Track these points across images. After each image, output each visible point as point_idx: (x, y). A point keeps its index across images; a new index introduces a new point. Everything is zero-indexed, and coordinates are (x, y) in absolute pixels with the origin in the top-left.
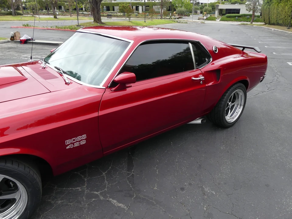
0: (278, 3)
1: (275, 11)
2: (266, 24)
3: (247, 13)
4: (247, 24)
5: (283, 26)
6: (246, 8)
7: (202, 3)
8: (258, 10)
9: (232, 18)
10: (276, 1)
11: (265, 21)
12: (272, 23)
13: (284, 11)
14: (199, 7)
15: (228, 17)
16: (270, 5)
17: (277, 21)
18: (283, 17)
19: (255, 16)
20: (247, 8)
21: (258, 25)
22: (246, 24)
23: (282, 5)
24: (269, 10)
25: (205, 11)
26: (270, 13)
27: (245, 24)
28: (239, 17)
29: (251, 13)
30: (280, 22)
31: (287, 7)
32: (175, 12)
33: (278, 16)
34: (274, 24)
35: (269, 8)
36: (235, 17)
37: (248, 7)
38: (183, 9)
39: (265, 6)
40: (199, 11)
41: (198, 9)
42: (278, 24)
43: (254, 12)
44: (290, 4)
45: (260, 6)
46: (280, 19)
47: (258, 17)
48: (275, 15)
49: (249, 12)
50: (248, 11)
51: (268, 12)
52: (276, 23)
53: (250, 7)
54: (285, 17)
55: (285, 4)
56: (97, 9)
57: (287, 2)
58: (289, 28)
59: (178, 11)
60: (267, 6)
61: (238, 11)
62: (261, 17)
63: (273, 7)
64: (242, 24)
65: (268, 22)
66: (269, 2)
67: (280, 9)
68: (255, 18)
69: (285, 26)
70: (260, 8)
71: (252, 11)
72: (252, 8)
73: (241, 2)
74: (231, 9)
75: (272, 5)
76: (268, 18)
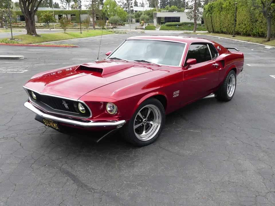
0: (219, 12)
1: (218, 19)
2: (210, 32)
3: (188, 21)
4: (190, 33)
5: (228, 34)
6: (187, 16)
7: (136, 11)
8: (199, 18)
9: (173, 27)
10: (217, 10)
11: (208, 29)
12: (216, 32)
13: (227, 19)
14: (133, 15)
15: (168, 26)
16: (211, 13)
17: (221, 29)
18: (227, 25)
19: (197, 25)
20: (188, 16)
21: (202, 34)
22: (189, 33)
23: (224, 13)
24: (211, 19)
25: (143, 20)
26: (213, 21)
27: (188, 33)
28: (180, 25)
29: (193, 21)
30: (225, 30)
31: (229, 16)
32: (107, 21)
33: (222, 25)
34: (218, 32)
35: (211, 17)
36: (176, 25)
37: (189, 15)
38: (116, 17)
39: (206, 14)
40: (134, 20)
41: (132, 17)
42: (222, 32)
43: (195, 20)
44: (232, 13)
45: (201, 14)
46: (224, 27)
47: (200, 25)
48: (218, 23)
49: (191, 20)
50: (190, 19)
51: (210, 20)
52: (220, 31)
53: (191, 15)
54: (229, 25)
55: (226, 12)
56: (31, 19)
57: (228, 10)
58: (234, 36)
59: (112, 20)
60: (209, 14)
61: (178, 19)
62: (202, 25)
63: (215, 16)
64: (185, 33)
65: (212, 30)
66: (210, 10)
67: (223, 17)
68: (197, 27)
69: (230, 34)
70: (201, 16)
71: (193, 19)
72: (193, 17)
73: (179, 10)
74: (171, 17)
75: (213, 14)
76: (211, 26)
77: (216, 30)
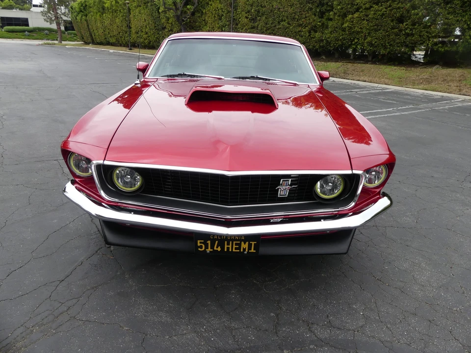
0: (100, 13)
1: (98, 24)
2: (87, 43)
3: (47, 25)
4: (55, 44)
5: (118, 46)
6: (43, 17)
9: (18, 33)
10: (96, 11)
11: (83, 38)
12: (97, 43)
13: (115, 25)
15: (9, 32)
16: (86, 16)
17: (106, 38)
18: (115, 33)
20: (45, 18)
21: (73, 45)
22: (53, 44)
23: (109, 16)
24: (87, 23)
26: (90, 27)
27: (51, 44)
28: (30, 31)
30: (113, 40)
31: (118, 20)
33: (107, 33)
34: (101, 44)
35: (86, 20)
36: (23, 31)
37: (47, 17)
39: (77, 16)
42: (109, 43)
43: (58, 24)
45: (65, 16)
46: (111, 36)
48: (101, 31)
49: (51, 24)
50: (49, 23)
51: (86, 26)
52: (104, 41)
53: (49, 16)
54: (119, 33)
55: (113, 15)
57: (115, 12)
58: (131, 49)
60: (82, 17)
61: (24, 22)
63: (93, 19)
64: (45, 44)
65: (90, 40)
66: (83, 10)
67: (107, 22)
71: (55, 23)
72: (53, 19)
73: (20, 7)
75: (89, 16)
76: (88, 34)
77: (98, 40)
